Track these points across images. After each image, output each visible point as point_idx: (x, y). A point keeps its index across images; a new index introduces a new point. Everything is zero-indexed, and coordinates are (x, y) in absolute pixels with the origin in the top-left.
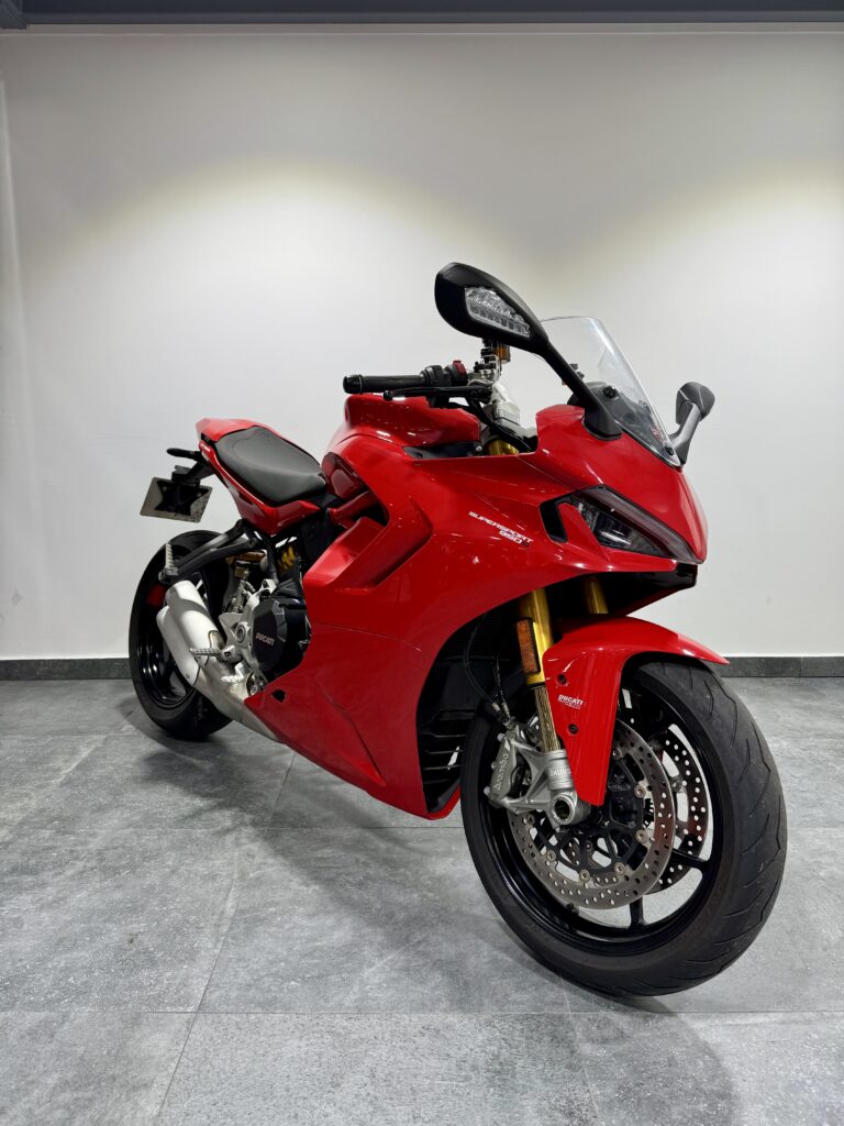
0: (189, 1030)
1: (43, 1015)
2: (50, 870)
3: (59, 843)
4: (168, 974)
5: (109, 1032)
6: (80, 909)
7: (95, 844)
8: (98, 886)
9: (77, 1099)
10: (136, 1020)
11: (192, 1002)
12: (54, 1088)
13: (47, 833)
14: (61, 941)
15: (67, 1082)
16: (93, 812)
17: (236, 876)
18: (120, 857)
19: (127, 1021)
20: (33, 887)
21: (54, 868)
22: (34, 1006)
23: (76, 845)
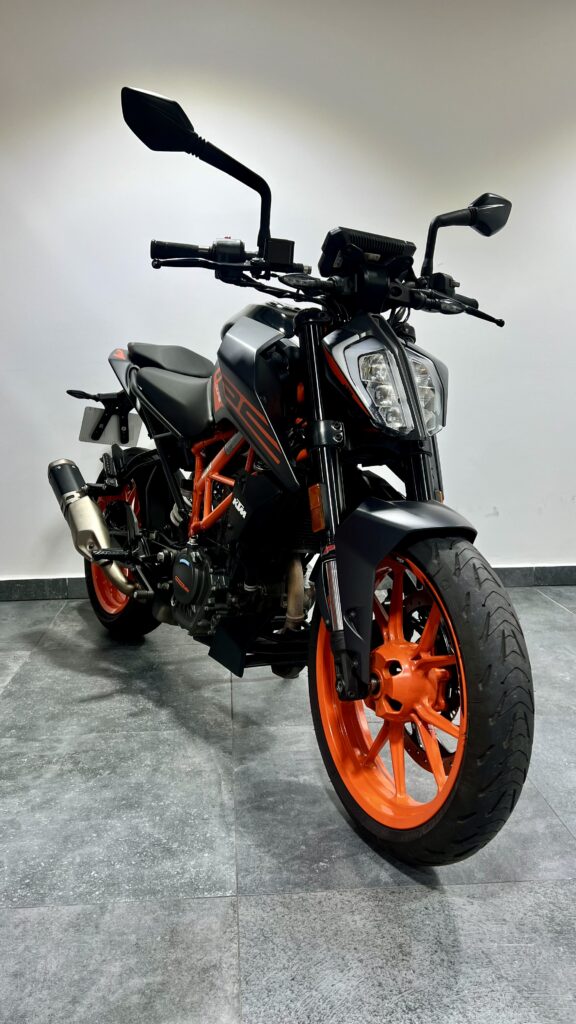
1: (78, 908)
2: (26, 774)
3: (25, 750)
4: (192, 863)
5: (156, 920)
6: (73, 809)
7: (63, 749)
8: (83, 786)
9: (148, 984)
10: (177, 906)
11: (228, 886)
12: (120, 975)
14: (66, 839)
15: (131, 970)
16: (48, 720)
17: (220, 771)
18: (94, 759)
19: (169, 908)
20: (15, 791)
21: (30, 773)
22: (66, 902)
23: (43, 750)
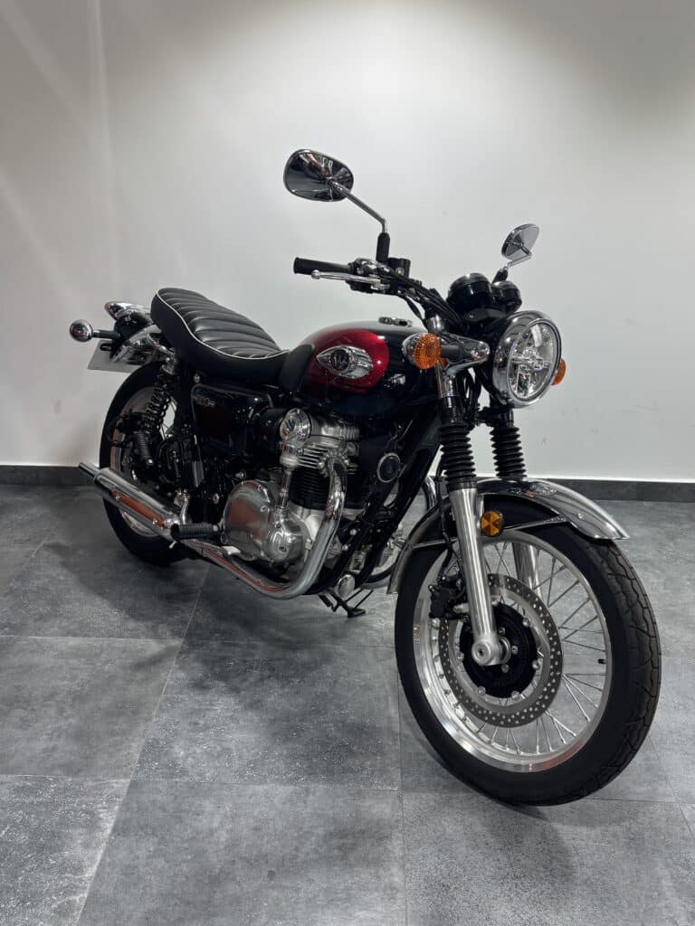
0: (401, 801)
13: (215, 644)
